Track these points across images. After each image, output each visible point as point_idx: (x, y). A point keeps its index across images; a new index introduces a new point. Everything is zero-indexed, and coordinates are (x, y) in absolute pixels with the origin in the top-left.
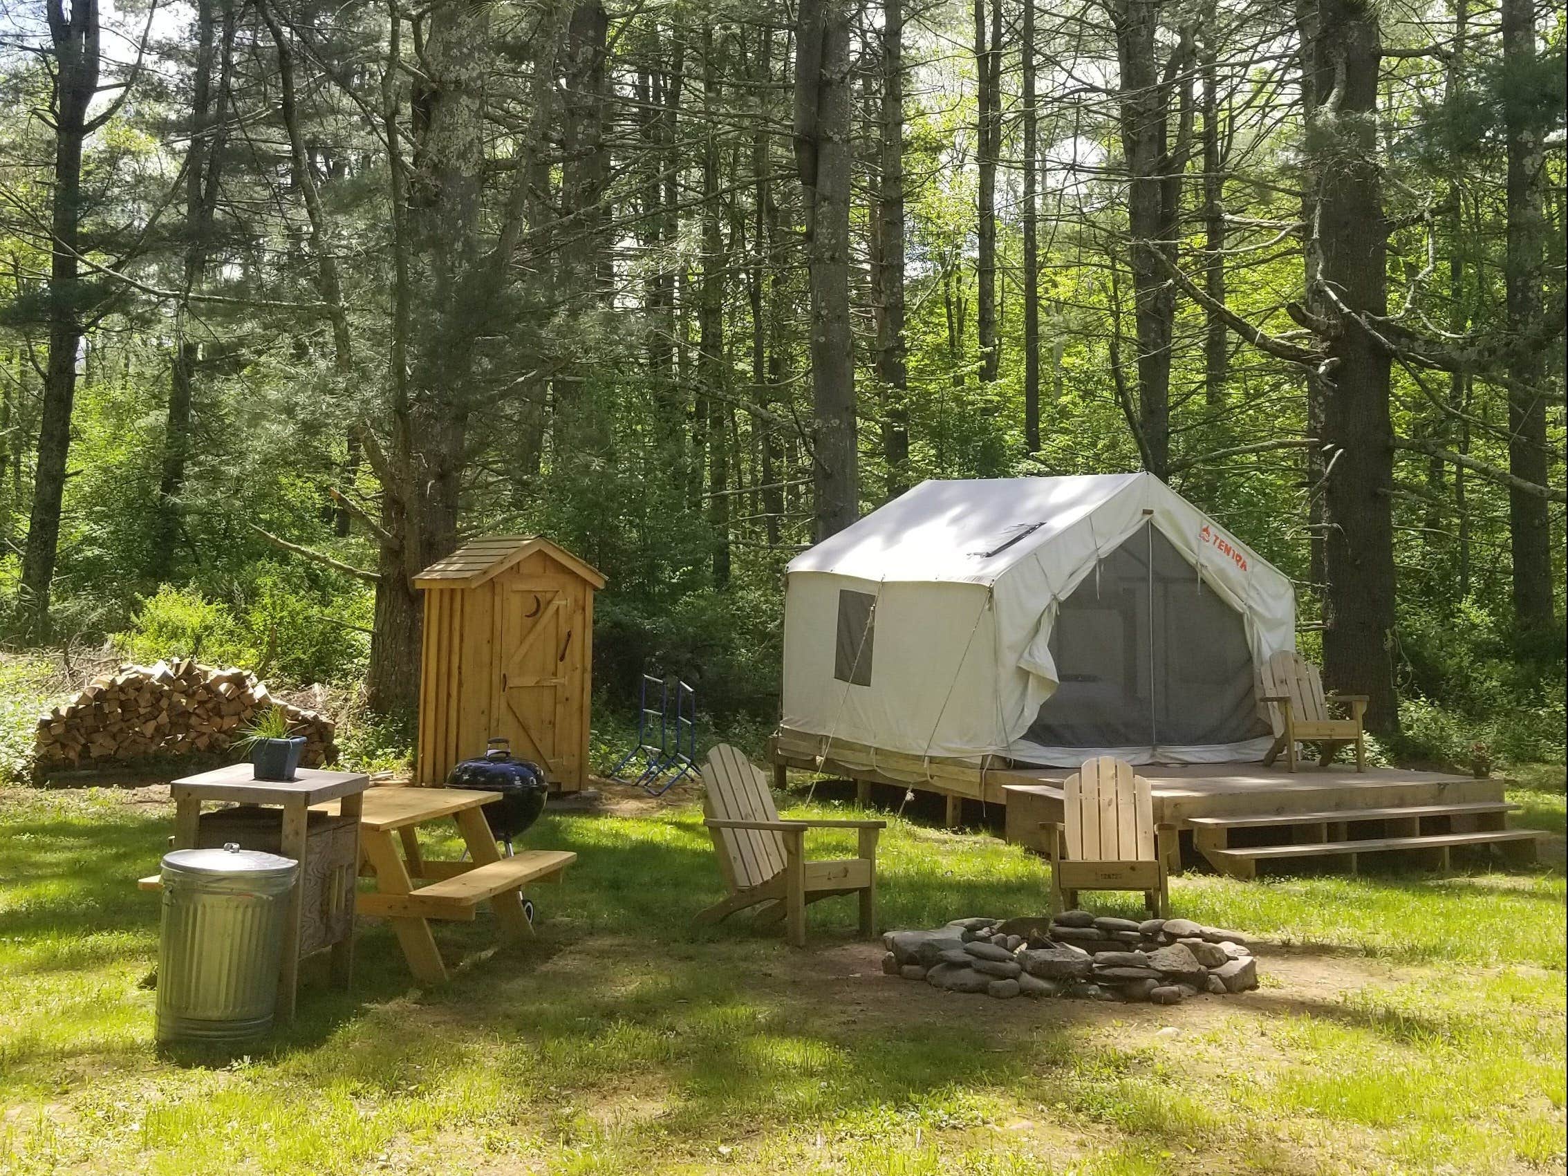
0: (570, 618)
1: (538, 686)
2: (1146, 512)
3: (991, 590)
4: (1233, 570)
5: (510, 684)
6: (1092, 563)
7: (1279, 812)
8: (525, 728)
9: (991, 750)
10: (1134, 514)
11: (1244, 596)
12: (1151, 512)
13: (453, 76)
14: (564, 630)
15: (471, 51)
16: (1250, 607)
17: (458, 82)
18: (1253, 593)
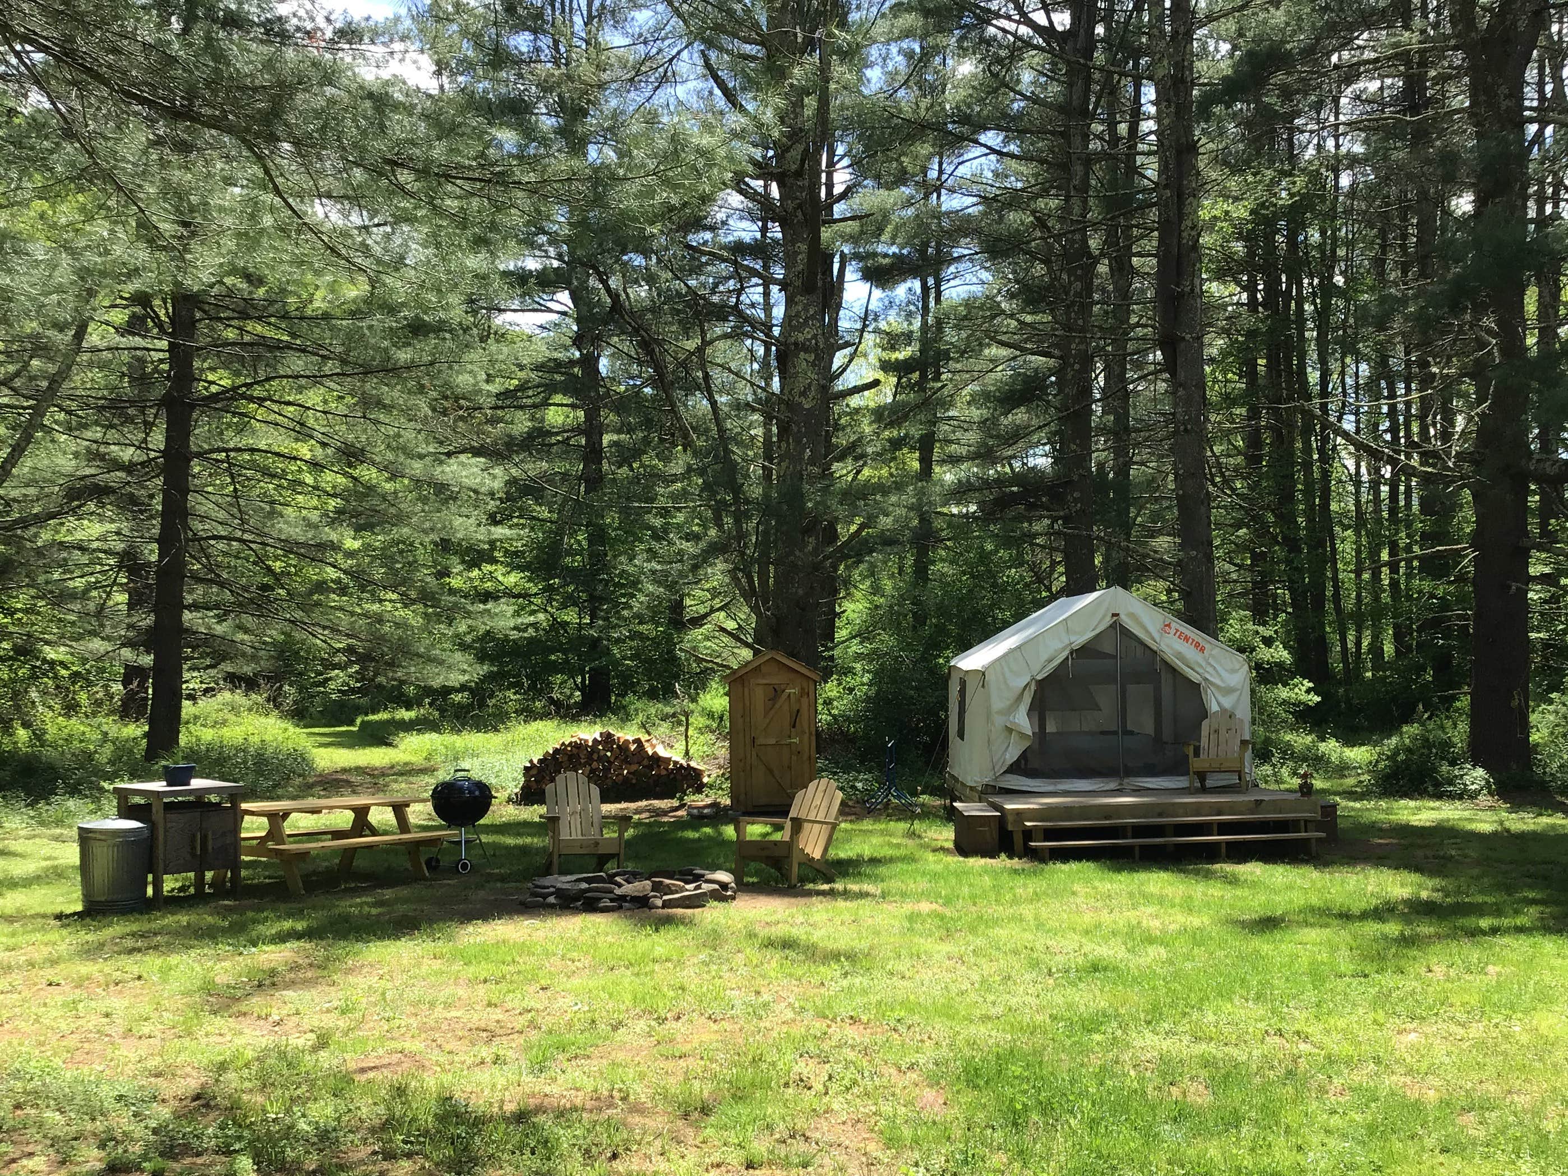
0: (799, 701)
1: (777, 744)
2: (1114, 615)
3: (984, 674)
4: (1189, 651)
5: (758, 742)
6: (1066, 653)
7: (1106, 818)
8: (771, 771)
9: (986, 780)
10: (1104, 616)
11: (1201, 671)
12: (1117, 615)
13: (793, 340)
14: (795, 708)
15: (806, 320)
16: (1206, 679)
17: (796, 344)
18: (1209, 669)
